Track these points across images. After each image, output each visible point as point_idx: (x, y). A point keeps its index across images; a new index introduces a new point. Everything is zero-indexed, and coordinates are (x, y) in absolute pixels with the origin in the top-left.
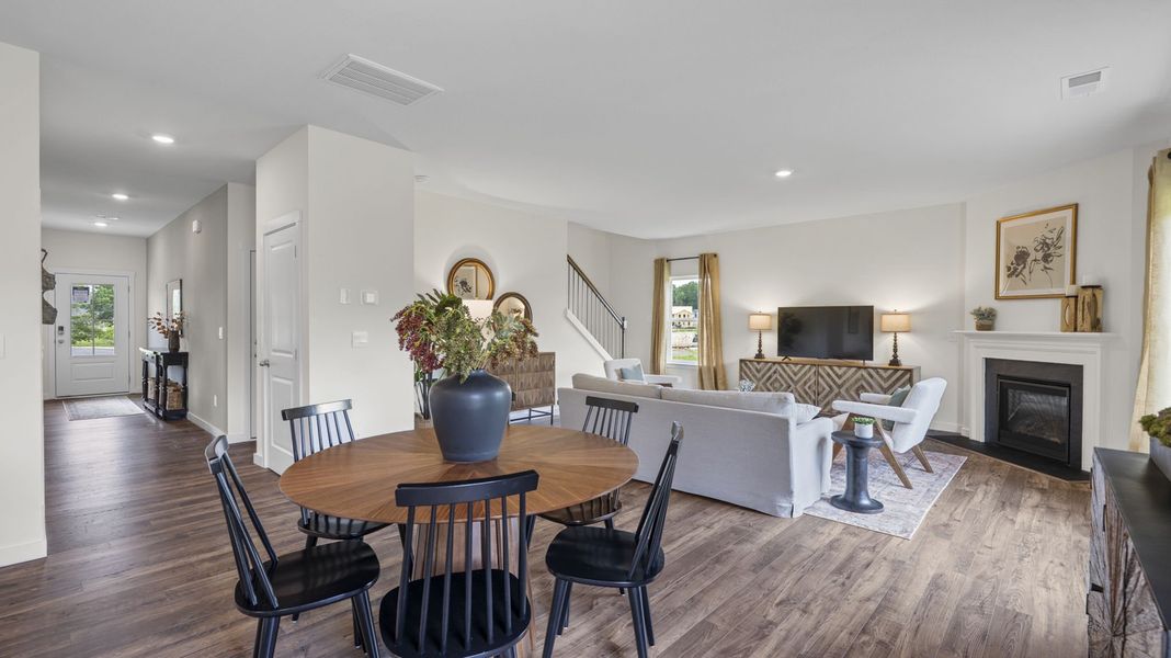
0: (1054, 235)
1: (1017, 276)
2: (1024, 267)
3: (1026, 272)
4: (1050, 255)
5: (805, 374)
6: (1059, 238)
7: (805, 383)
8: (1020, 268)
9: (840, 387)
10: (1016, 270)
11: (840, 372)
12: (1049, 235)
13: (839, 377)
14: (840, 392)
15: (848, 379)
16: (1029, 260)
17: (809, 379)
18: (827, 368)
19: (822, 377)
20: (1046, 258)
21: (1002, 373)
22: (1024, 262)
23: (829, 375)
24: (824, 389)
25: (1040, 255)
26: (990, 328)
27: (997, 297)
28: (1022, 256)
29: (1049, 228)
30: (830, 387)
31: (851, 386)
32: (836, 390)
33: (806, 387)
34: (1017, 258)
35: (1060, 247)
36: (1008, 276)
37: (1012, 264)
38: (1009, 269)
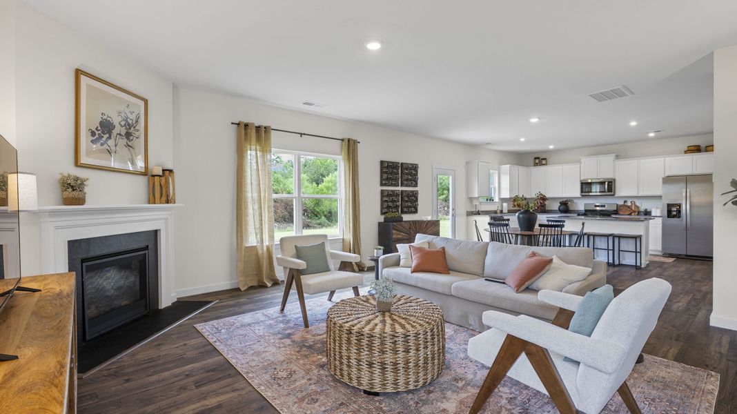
0: (134, 117)
1: (102, 145)
2: (110, 138)
3: (111, 143)
4: (131, 134)
6: (136, 121)
8: (105, 137)
10: (100, 137)
12: (130, 116)
16: (114, 132)
20: (128, 136)
22: (110, 133)
25: (123, 131)
26: (81, 202)
27: (80, 165)
28: (107, 126)
29: (130, 109)
34: (101, 124)
35: (138, 131)
36: (92, 141)
37: (97, 129)
38: (93, 134)
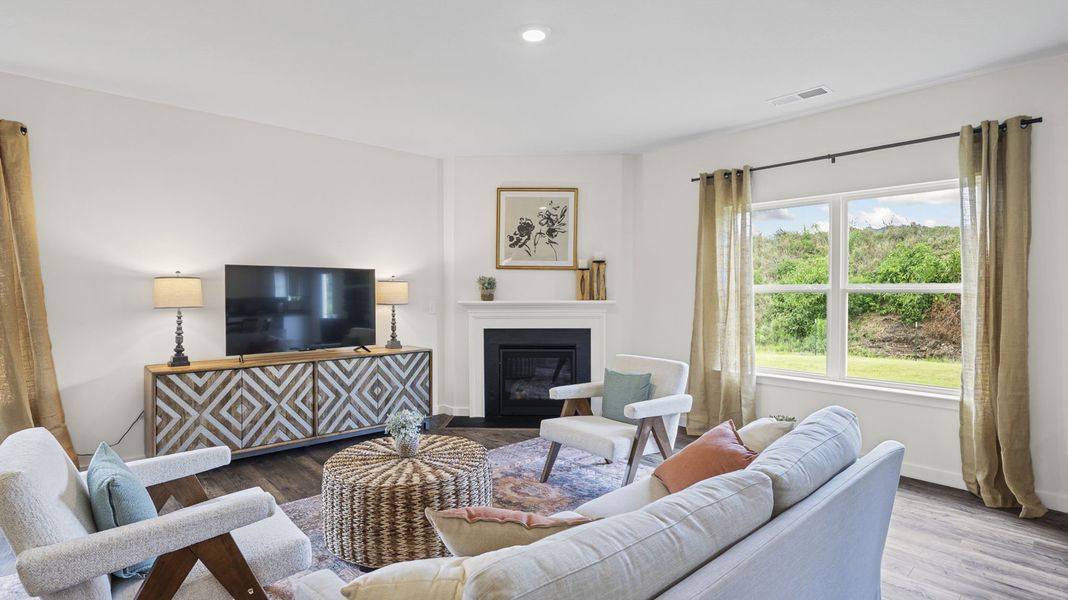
0: (559, 212)
1: (520, 246)
2: (529, 239)
3: (530, 243)
4: (554, 230)
5: (296, 379)
6: (562, 215)
7: (297, 394)
8: (524, 239)
9: (349, 389)
10: (519, 240)
11: (348, 367)
12: (553, 212)
13: (348, 374)
14: (350, 397)
15: (360, 376)
16: (534, 233)
17: (303, 386)
18: (331, 364)
19: (324, 380)
20: (551, 232)
21: (505, 343)
22: (529, 234)
23: (334, 375)
24: (327, 398)
25: (545, 229)
26: (490, 297)
27: (499, 267)
28: (525, 228)
29: (554, 205)
30: (337, 393)
31: (364, 385)
32: (345, 395)
33: (298, 402)
34: (520, 228)
35: (564, 225)
36: (510, 246)
37: (515, 234)
38: (511, 239)
